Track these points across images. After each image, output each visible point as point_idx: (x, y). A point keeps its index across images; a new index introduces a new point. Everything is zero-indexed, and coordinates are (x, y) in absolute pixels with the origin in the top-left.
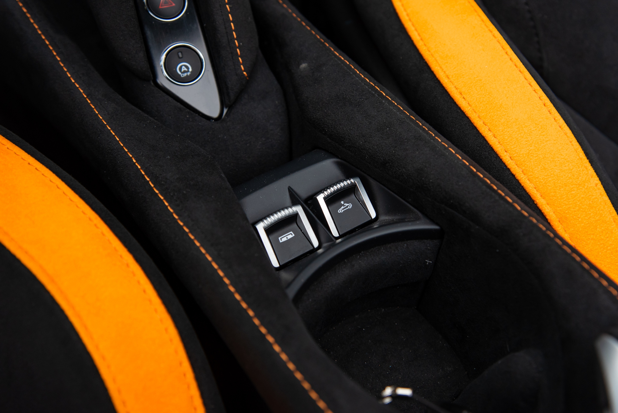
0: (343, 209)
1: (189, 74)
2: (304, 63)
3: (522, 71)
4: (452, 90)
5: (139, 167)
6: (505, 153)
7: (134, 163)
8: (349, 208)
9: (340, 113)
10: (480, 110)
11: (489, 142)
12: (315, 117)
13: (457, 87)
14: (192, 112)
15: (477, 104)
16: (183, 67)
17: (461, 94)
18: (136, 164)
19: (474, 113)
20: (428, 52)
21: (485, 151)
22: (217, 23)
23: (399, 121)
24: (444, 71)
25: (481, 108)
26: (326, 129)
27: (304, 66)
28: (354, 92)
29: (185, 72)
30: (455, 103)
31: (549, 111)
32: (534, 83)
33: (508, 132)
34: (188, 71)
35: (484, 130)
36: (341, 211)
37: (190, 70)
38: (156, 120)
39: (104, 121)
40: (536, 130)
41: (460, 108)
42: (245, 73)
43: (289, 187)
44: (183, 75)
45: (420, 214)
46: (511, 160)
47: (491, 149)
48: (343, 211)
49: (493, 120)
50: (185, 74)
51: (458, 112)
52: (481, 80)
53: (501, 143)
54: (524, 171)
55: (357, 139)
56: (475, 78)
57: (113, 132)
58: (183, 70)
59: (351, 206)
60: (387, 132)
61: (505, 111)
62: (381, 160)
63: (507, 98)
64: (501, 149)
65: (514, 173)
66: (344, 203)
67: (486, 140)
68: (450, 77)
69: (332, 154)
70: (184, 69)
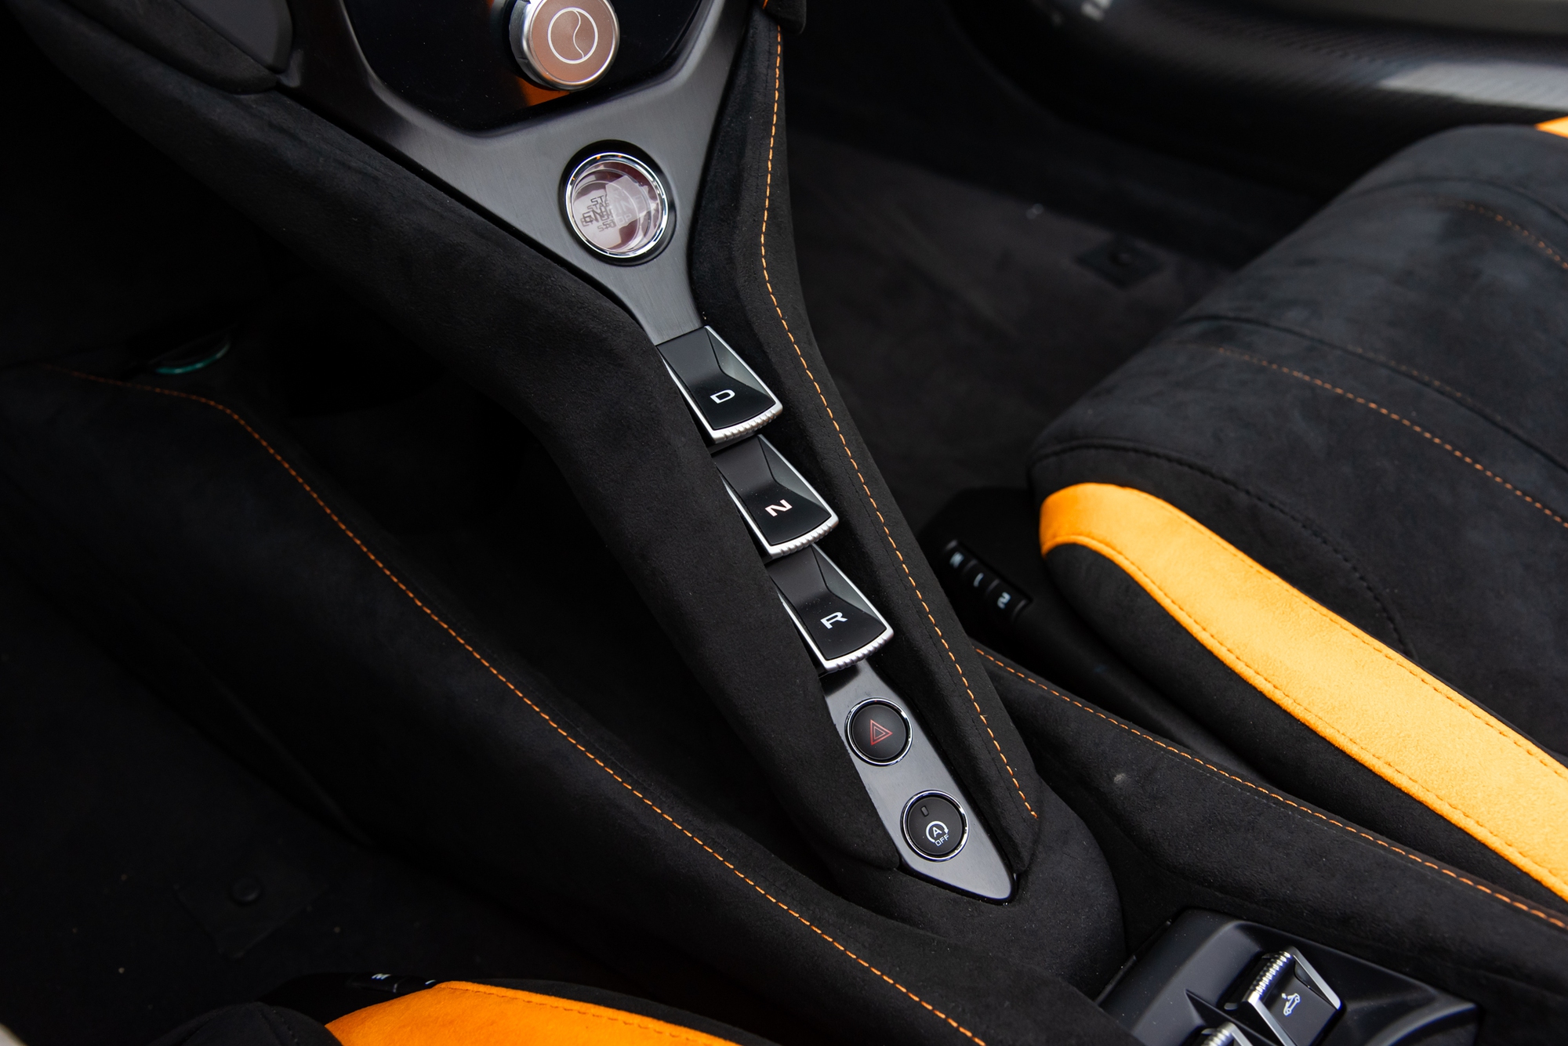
0: (1289, 1007)
1: (946, 837)
2: (1119, 773)
3: (1463, 705)
4: (1374, 763)
5: (969, 1034)
6: (1510, 849)
7: (957, 1029)
8: (1296, 1002)
9: (1225, 848)
10: (1436, 787)
11: (1476, 836)
12: (1181, 861)
13: (1377, 755)
14: (974, 901)
15: (1424, 777)
16: (934, 829)
17: (1389, 765)
18: (962, 1030)
19: (1428, 793)
20: (1298, 707)
21: (1475, 852)
22: (976, 748)
23: (1336, 842)
24: (1341, 732)
25: (1435, 782)
26: (1209, 878)
27: (1119, 778)
28: (1232, 806)
29: (939, 836)
30: (1388, 783)
31: (1542, 762)
32: (1493, 721)
33: (1499, 812)
34: (944, 833)
35: (1456, 817)
36: (1287, 1011)
37: (946, 830)
38: (923, 929)
39: (862, 962)
40: (1538, 798)
41: (1400, 790)
42: (1033, 813)
43: (1188, 991)
44: (938, 843)
45: (1431, 990)
46: (1524, 858)
47: (1483, 847)
48: (1291, 1009)
49: (1464, 797)
50: (941, 839)
51: (1398, 796)
52: (1409, 736)
53: (1495, 833)
54: (1554, 871)
55: (1277, 886)
56: (1398, 734)
57: (889, 978)
58: (935, 834)
59: (1298, 998)
60: (1325, 865)
61: (1475, 778)
62: (1336, 914)
63: (1467, 755)
64: (1501, 844)
65: (1538, 878)
66: (1287, 995)
67: (1468, 834)
68: (1358, 741)
69: (1231, 916)
70: (936, 831)
